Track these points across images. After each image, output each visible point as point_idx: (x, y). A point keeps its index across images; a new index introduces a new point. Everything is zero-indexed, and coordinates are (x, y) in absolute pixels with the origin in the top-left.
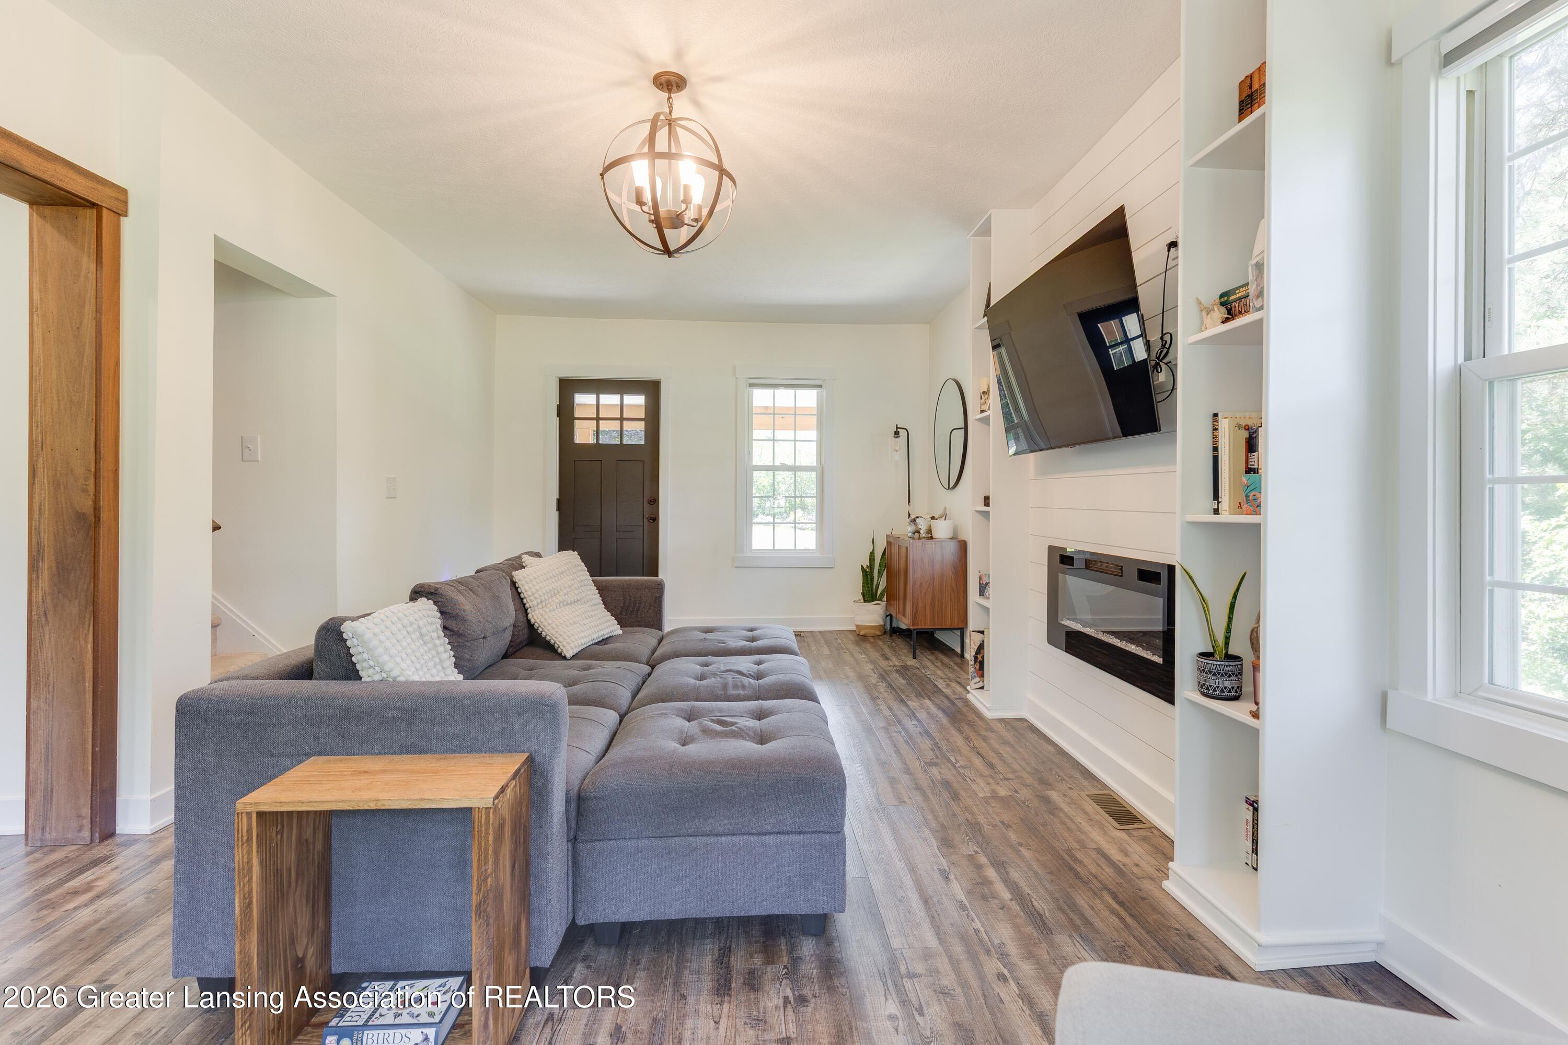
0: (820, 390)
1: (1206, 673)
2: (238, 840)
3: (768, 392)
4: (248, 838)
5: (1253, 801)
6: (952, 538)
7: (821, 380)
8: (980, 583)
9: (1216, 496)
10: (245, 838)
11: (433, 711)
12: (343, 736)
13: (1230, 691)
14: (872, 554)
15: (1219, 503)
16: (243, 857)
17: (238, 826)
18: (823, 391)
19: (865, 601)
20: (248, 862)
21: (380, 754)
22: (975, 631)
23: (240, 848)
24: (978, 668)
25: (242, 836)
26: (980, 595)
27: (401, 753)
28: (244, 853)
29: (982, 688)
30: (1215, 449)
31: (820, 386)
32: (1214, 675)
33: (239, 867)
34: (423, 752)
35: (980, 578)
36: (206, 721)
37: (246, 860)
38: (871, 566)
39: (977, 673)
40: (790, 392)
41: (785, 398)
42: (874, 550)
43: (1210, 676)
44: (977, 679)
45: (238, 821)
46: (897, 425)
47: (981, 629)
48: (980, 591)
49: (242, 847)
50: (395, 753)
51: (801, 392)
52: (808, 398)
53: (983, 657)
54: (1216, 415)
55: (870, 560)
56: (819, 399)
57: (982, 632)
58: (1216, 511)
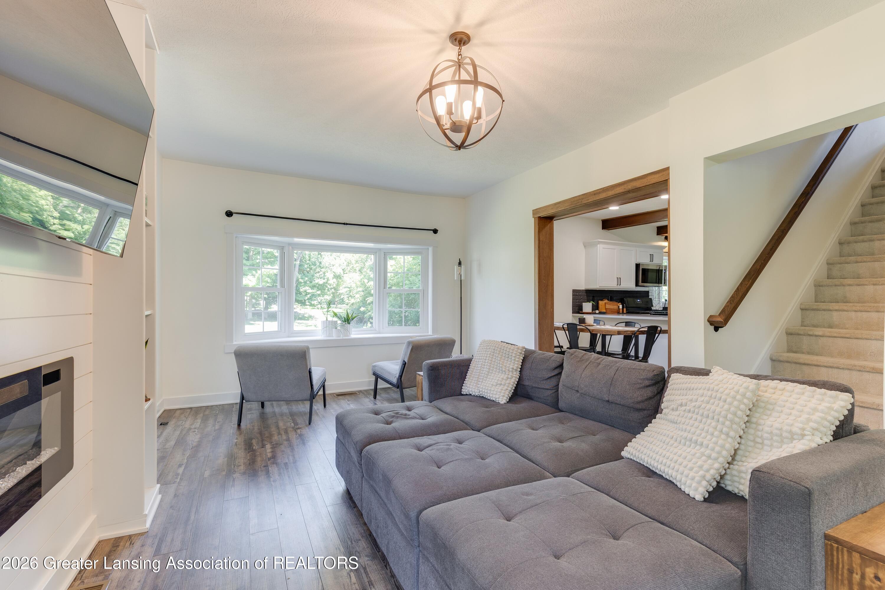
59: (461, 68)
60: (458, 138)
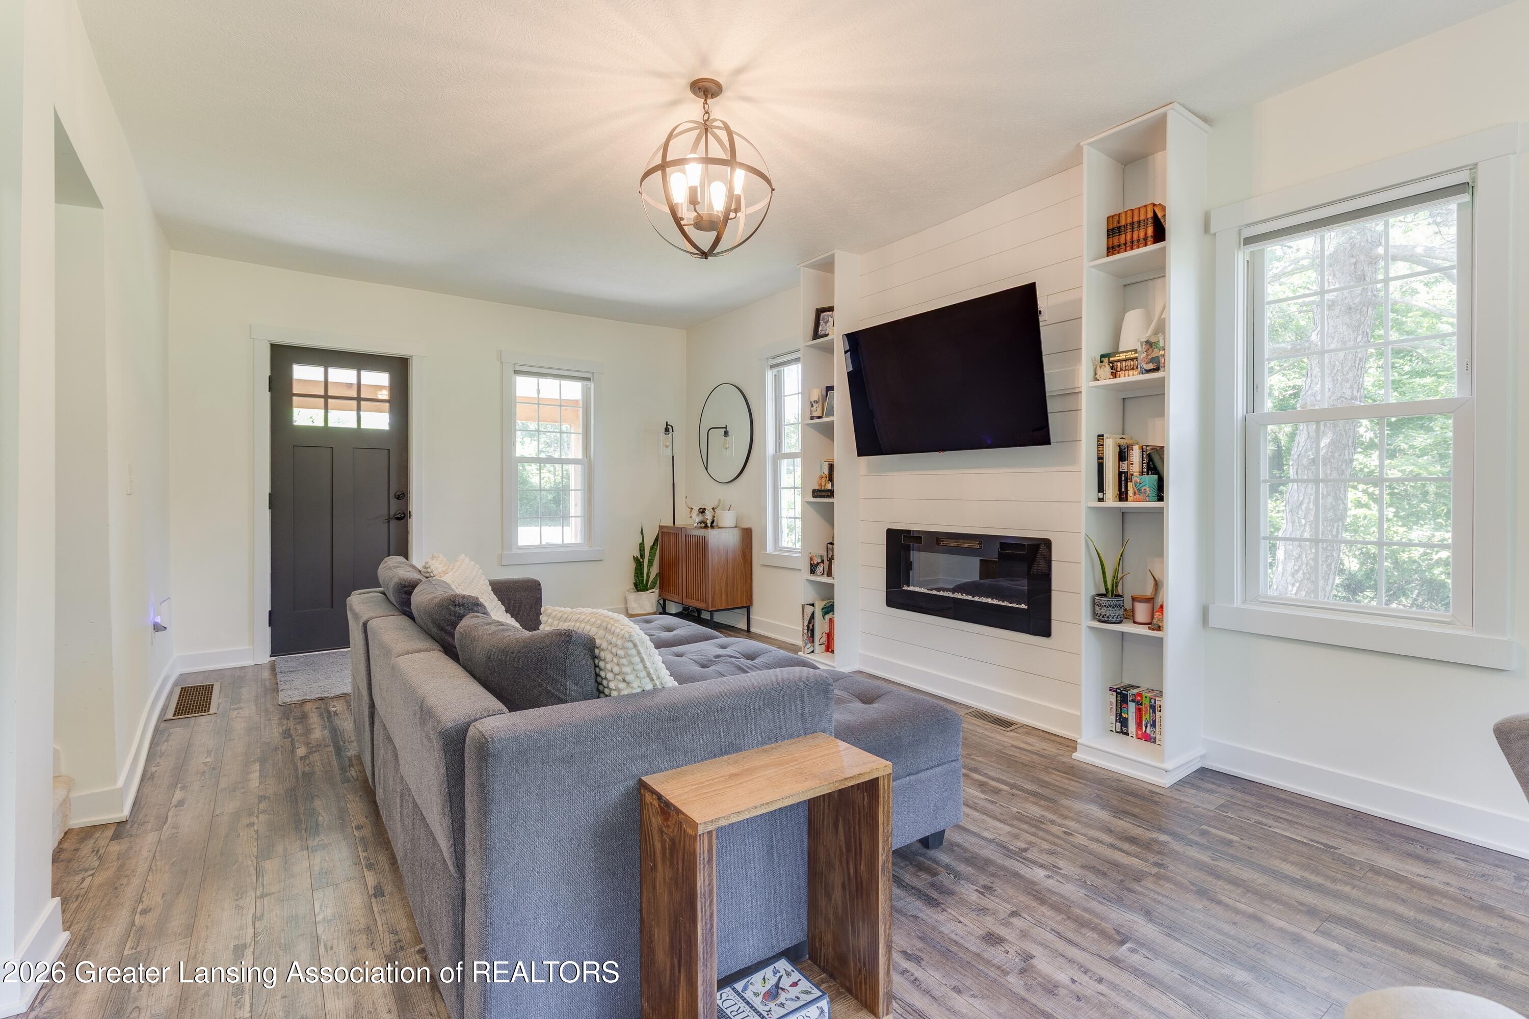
0: (586, 383)
1: (1107, 607)
2: (700, 863)
3: (533, 381)
4: (709, 859)
5: (1116, 689)
6: (736, 527)
7: (589, 372)
8: (811, 564)
9: (1101, 488)
10: (706, 860)
11: (747, 707)
12: (669, 750)
13: (1113, 618)
14: (642, 545)
15: (1104, 494)
16: (704, 881)
17: (700, 848)
18: (591, 385)
19: (638, 591)
20: (709, 885)
21: (702, 760)
22: (807, 605)
23: (702, 872)
24: (810, 635)
25: (704, 859)
26: (811, 573)
27: (721, 755)
28: (706, 875)
29: (813, 652)
30: (1100, 458)
31: (588, 379)
32: (1113, 608)
33: (701, 892)
34: (739, 750)
35: (811, 559)
36: (527, 762)
37: (707, 883)
38: (642, 556)
39: (809, 640)
40: (555, 383)
41: (550, 388)
42: (643, 540)
43: (1110, 609)
44: (809, 645)
45: (700, 843)
46: (667, 422)
47: (811, 603)
48: (811, 570)
49: (704, 870)
50: (715, 756)
51: (566, 384)
52: (573, 390)
53: (813, 626)
54: (1101, 436)
55: (640, 550)
56: (586, 394)
57: (813, 605)
58: (1101, 500)
59: (709, 134)
60: (705, 239)
